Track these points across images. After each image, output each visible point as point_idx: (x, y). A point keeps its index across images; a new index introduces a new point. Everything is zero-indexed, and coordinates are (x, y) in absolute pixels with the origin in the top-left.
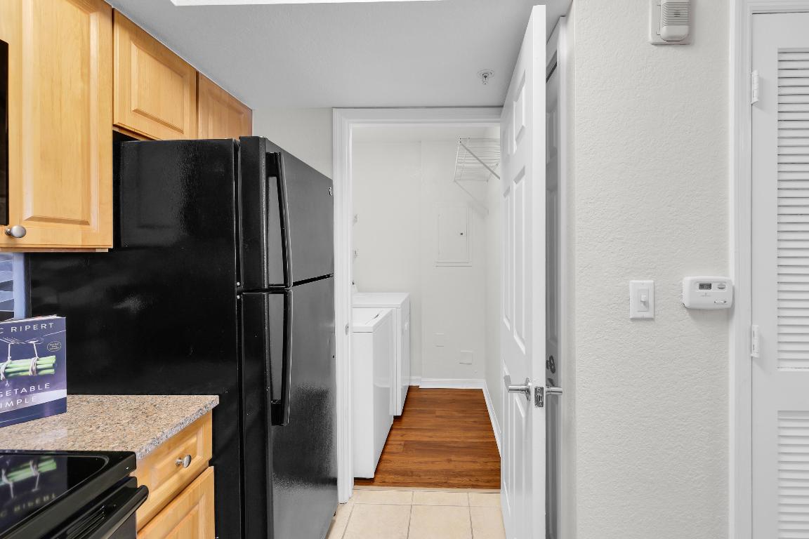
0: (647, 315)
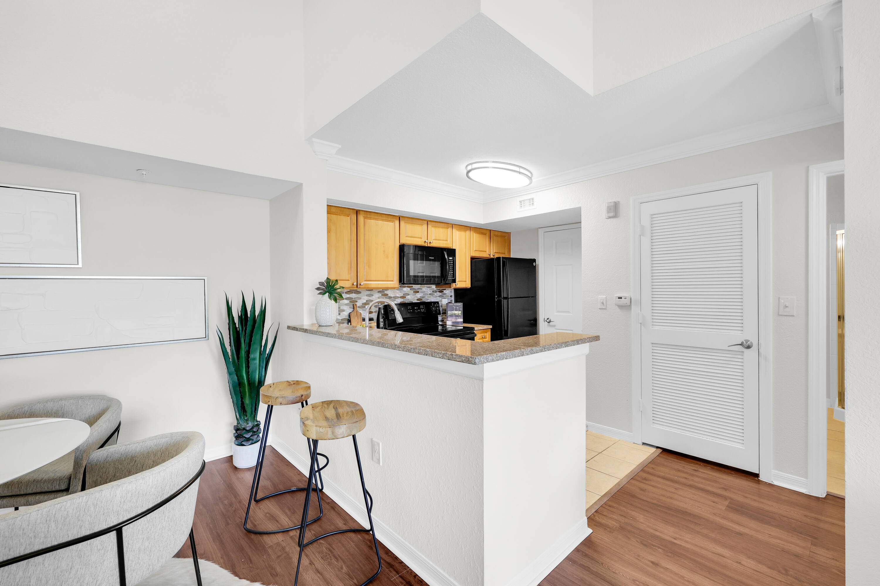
0: (604, 307)
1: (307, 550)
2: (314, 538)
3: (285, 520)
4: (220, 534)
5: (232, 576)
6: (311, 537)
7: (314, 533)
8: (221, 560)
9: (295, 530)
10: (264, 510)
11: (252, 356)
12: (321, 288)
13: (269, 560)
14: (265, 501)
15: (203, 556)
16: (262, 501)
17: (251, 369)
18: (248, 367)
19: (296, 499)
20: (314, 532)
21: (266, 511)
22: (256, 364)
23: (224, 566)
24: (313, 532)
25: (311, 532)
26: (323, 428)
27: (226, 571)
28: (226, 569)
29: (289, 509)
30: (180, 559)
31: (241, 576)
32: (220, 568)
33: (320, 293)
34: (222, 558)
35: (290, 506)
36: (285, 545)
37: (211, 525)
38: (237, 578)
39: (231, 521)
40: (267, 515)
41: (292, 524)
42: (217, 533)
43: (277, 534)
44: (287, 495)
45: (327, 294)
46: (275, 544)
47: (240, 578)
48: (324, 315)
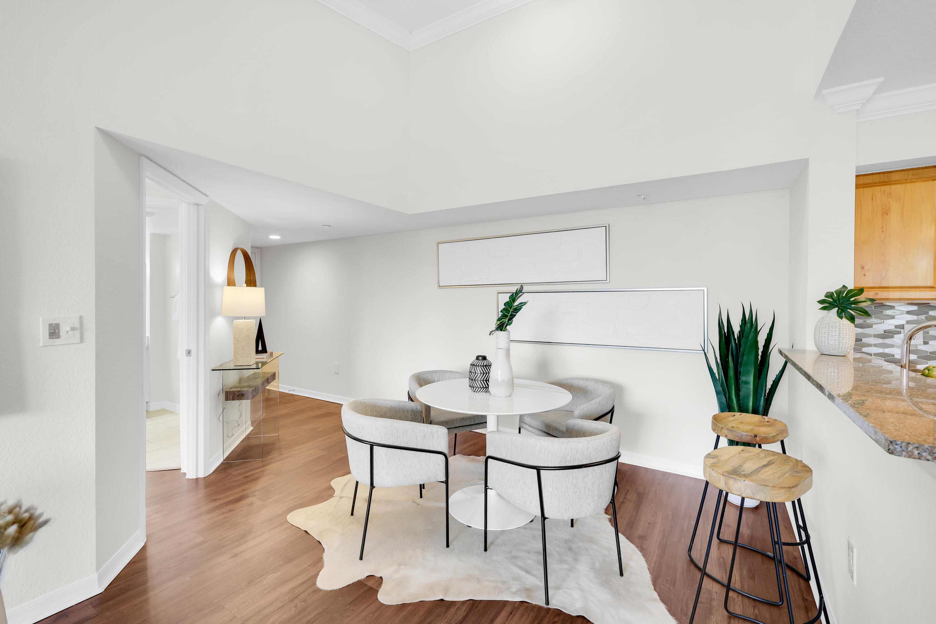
1: (735, 622)
2: (752, 617)
3: (735, 577)
4: (668, 545)
5: (651, 582)
6: (751, 614)
7: (756, 614)
8: (653, 565)
9: (737, 594)
10: (721, 553)
11: (743, 378)
12: (827, 301)
13: (690, 597)
14: (730, 546)
15: (643, 551)
16: (727, 544)
17: (742, 394)
18: (738, 390)
19: (765, 566)
20: (758, 613)
21: (723, 555)
22: (749, 389)
23: (651, 571)
24: (756, 611)
25: (754, 610)
26: (716, 472)
27: (649, 574)
28: (651, 574)
29: (749, 571)
30: (627, 540)
31: (658, 589)
32: (647, 569)
33: (824, 308)
34: (654, 563)
35: (752, 568)
36: (716, 598)
37: (666, 533)
38: (652, 587)
39: (685, 541)
40: (720, 559)
41: (740, 586)
42: (666, 542)
43: (717, 583)
44: (759, 557)
45: (836, 309)
46: (707, 589)
47: (655, 589)
48: (825, 339)
